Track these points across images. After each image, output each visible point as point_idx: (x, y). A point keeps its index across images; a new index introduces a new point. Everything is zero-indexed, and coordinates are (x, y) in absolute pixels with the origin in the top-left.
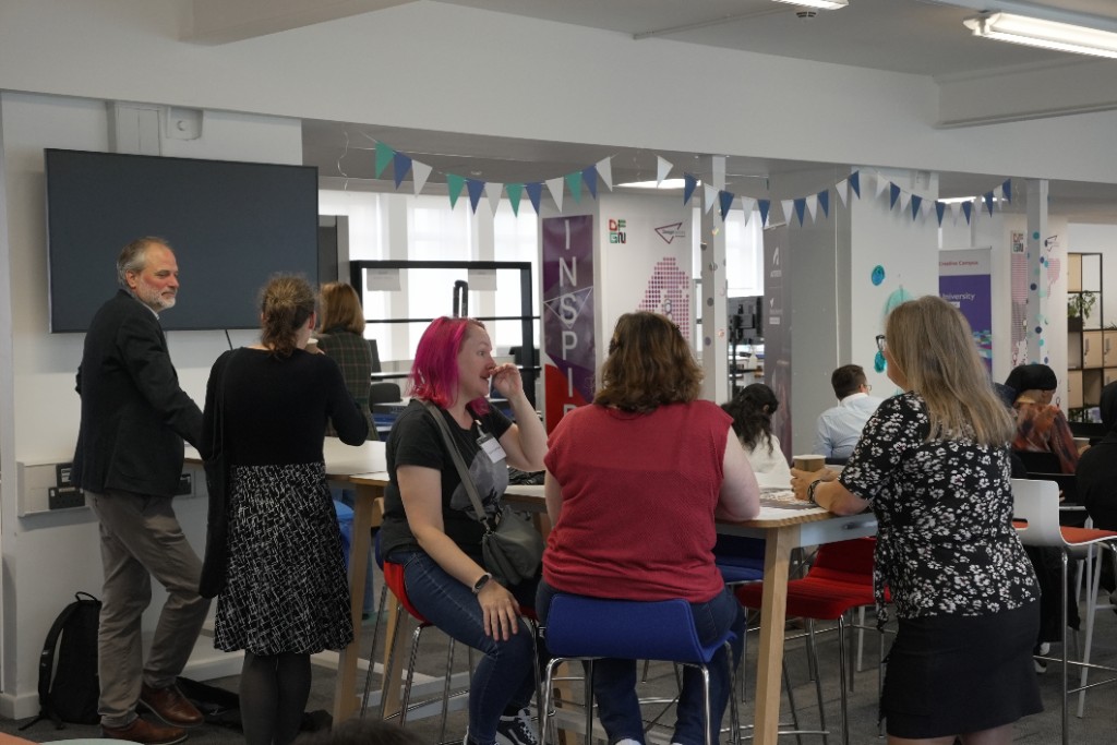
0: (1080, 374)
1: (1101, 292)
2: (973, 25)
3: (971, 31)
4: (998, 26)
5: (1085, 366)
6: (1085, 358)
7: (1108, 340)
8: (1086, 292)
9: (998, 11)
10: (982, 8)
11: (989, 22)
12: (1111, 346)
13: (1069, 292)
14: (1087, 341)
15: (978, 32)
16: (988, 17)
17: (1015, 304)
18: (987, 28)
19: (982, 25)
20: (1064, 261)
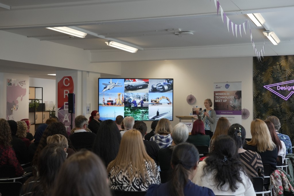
0: (34, 126)
1: (42, 100)
2: (107, 43)
3: (106, 44)
4: (112, 44)
5: (36, 123)
6: (36, 121)
7: (44, 115)
8: (37, 99)
9: (112, 41)
10: (109, 40)
11: (110, 43)
12: (45, 117)
13: (29, 100)
14: (37, 115)
15: (108, 45)
16: (110, 42)
17: (8, 103)
18: (110, 44)
19: (109, 43)
20: (28, 89)
